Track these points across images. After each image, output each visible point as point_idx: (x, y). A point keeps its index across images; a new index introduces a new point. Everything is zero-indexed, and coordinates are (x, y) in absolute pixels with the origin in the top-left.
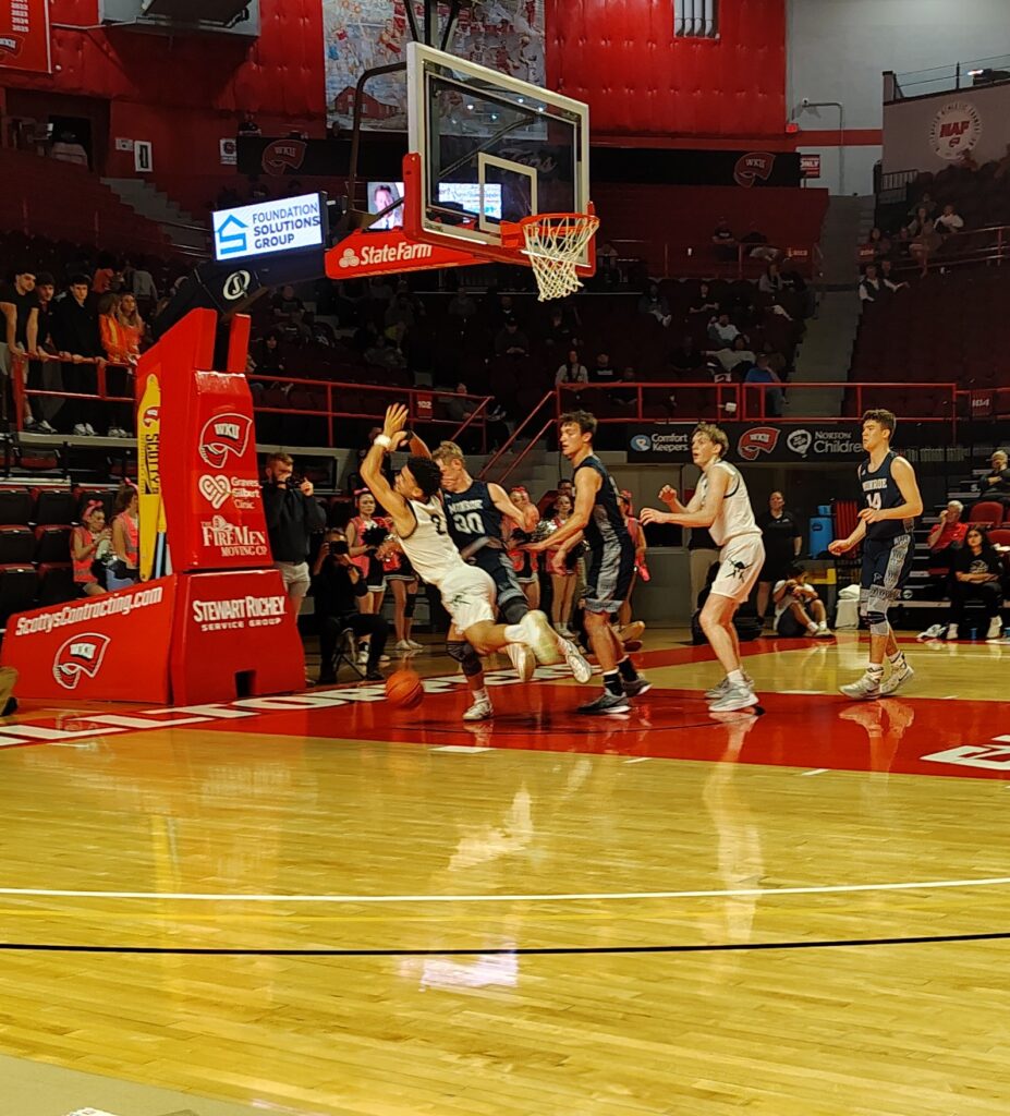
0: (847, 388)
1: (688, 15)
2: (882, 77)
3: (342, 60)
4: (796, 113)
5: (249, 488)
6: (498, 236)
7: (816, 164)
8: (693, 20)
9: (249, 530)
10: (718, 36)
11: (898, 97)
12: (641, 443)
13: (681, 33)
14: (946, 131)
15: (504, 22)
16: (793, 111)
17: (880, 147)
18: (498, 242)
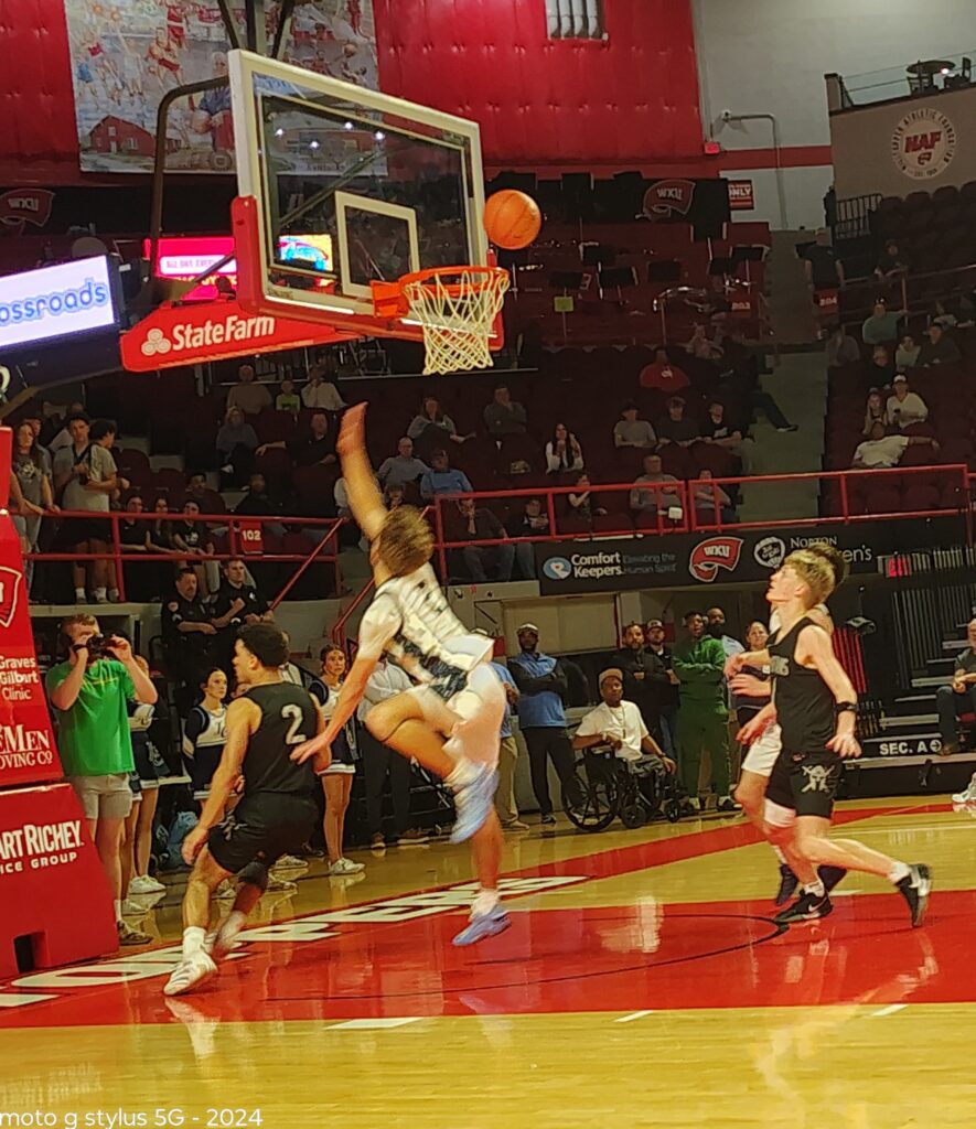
0: (822, 479)
1: (564, 11)
2: (824, 81)
3: (97, 82)
4: (714, 127)
5: (22, 671)
6: (368, 301)
7: (748, 192)
8: (572, 17)
9: (24, 731)
10: (605, 37)
11: (847, 105)
12: (557, 569)
13: (557, 34)
14: (912, 145)
15: (320, 27)
16: (711, 126)
17: (831, 167)
18: (369, 310)
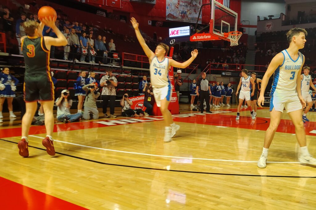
2: (257, 17)
3: (169, 9)
5: (172, 78)
6: (224, 35)
11: (260, 20)
12: (224, 74)
14: (267, 26)
15: (196, 4)
16: (241, 22)
17: (257, 28)
